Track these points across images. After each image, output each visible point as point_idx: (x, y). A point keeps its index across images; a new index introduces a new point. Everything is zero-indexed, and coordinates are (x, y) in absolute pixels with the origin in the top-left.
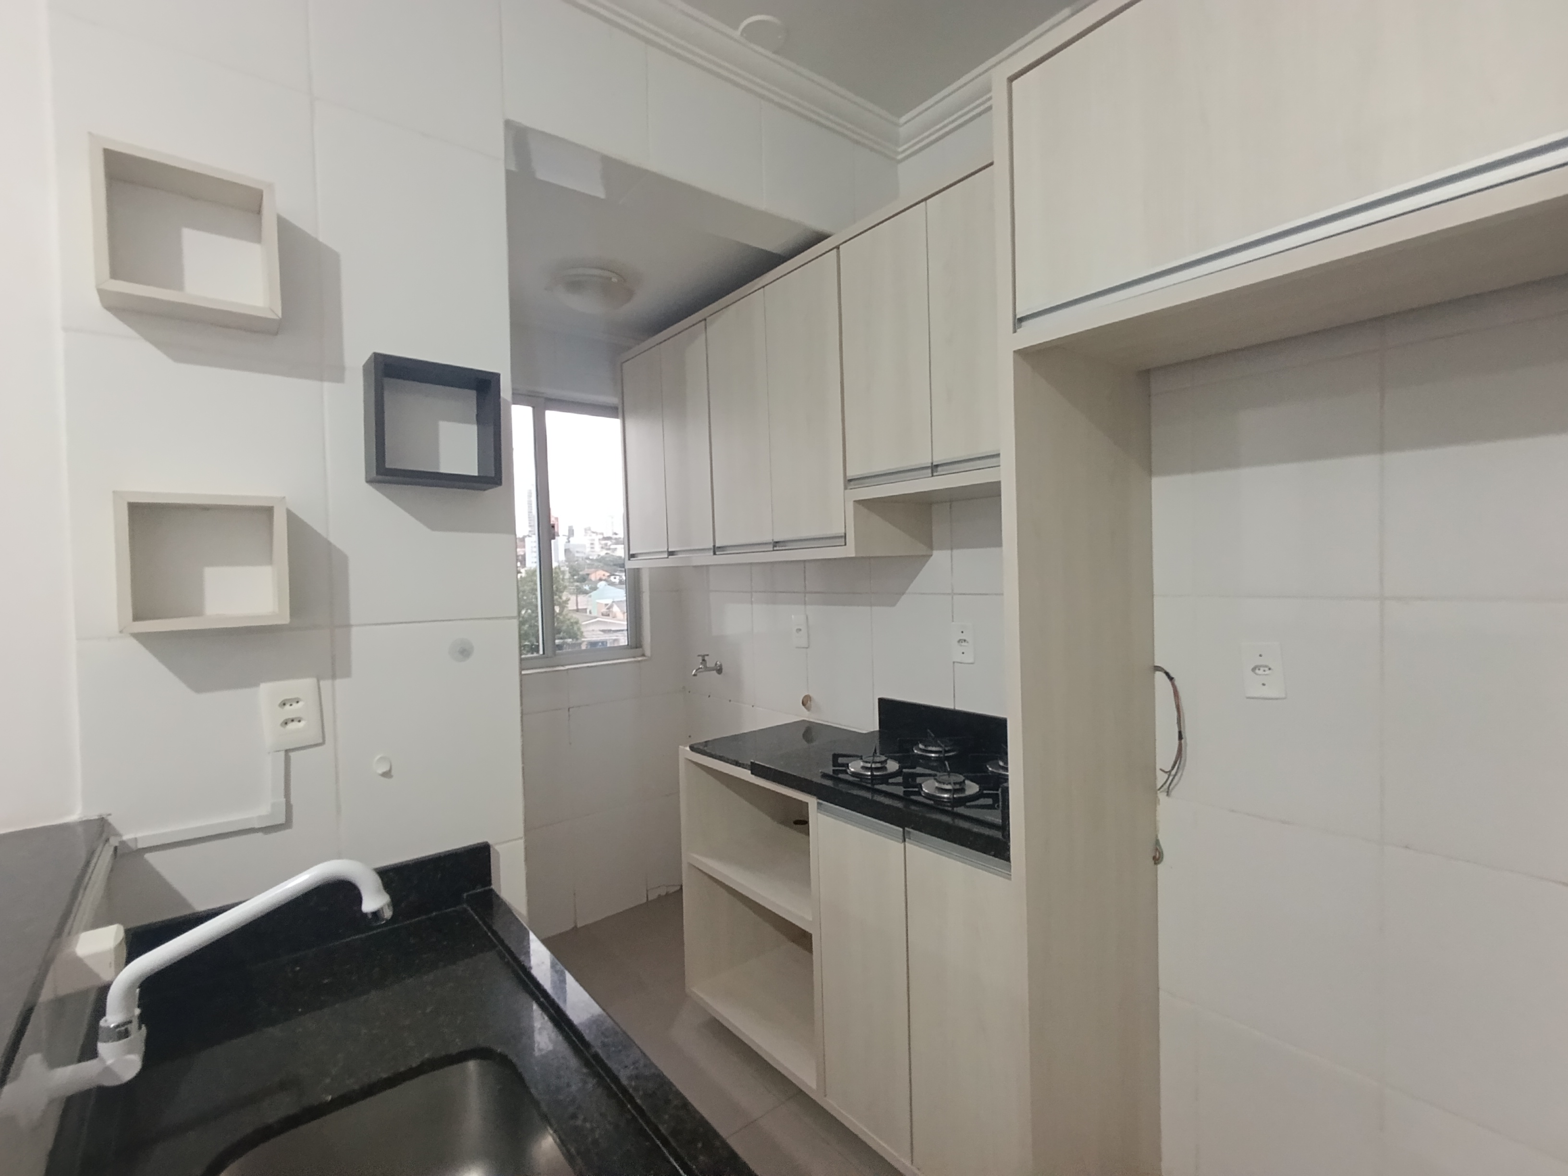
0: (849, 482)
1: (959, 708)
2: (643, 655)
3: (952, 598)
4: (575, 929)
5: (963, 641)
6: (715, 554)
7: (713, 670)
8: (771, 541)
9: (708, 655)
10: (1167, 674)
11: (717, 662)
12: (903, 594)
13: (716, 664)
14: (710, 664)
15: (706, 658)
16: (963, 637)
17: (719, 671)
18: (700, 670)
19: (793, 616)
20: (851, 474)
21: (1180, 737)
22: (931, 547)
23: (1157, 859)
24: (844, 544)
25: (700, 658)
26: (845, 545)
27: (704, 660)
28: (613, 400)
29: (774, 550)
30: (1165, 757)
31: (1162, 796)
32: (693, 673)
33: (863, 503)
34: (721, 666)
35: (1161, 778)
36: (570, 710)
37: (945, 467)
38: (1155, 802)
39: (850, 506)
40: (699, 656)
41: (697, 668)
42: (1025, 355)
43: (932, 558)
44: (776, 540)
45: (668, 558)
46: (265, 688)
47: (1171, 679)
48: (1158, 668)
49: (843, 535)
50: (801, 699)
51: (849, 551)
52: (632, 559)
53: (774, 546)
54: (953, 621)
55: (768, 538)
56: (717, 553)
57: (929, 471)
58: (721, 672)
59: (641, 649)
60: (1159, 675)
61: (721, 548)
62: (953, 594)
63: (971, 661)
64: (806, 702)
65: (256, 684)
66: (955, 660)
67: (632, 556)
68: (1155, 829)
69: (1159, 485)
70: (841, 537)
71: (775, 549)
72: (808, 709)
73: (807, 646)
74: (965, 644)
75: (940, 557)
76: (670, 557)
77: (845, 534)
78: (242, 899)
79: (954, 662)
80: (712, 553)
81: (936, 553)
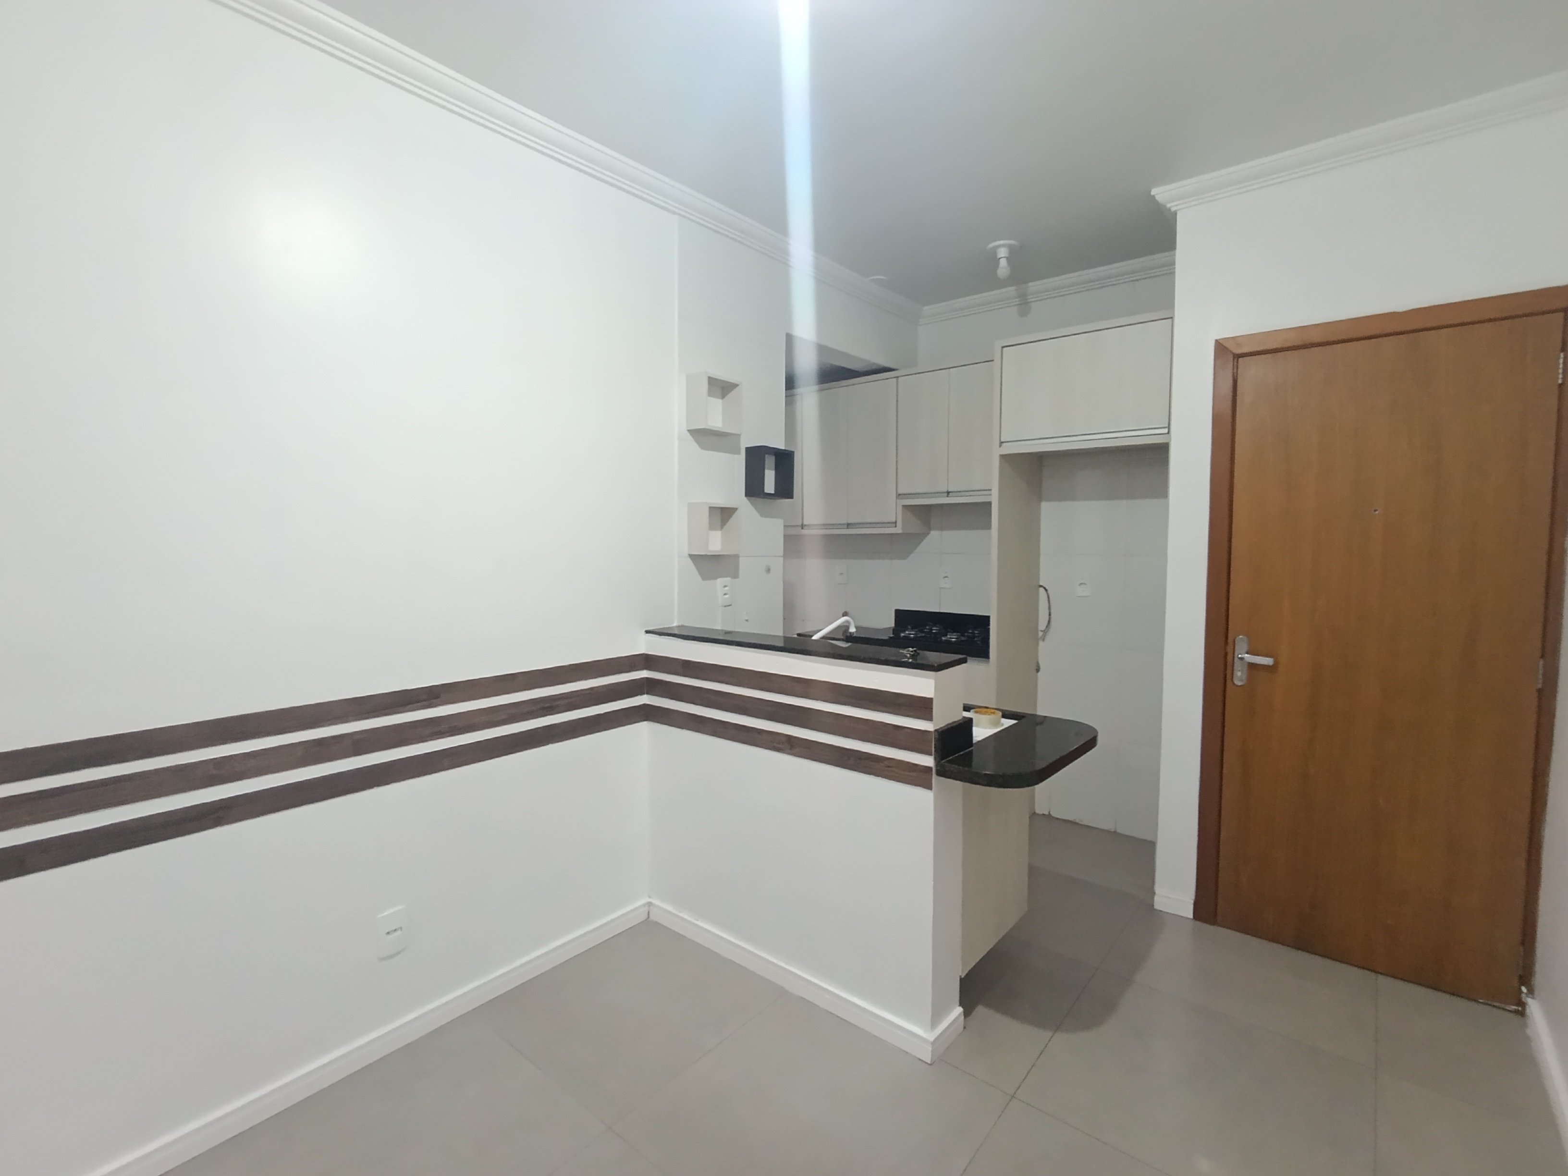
0: (899, 496)
3: (941, 555)
6: (802, 528)
10: (1045, 588)
12: (912, 553)
16: (946, 575)
20: (900, 492)
21: (1050, 615)
22: (930, 529)
23: (1038, 670)
24: (895, 527)
29: (847, 528)
30: (1042, 625)
31: (1041, 643)
33: (905, 507)
35: (1041, 634)
37: (954, 493)
38: (1038, 644)
39: (900, 509)
42: (1003, 457)
43: (930, 535)
44: (850, 522)
46: (719, 580)
47: (1046, 590)
48: (1041, 586)
51: (899, 530)
54: (942, 566)
55: (844, 521)
56: (804, 528)
57: (946, 494)
60: (1041, 589)
61: (808, 526)
62: (941, 553)
63: (950, 587)
65: (716, 578)
68: (1037, 656)
69: (1044, 505)
70: (892, 523)
73: (846, 584)
74: (947, 578)
75: (934, 534)
77: (896, 522)
78: (820, 628)
79: (941, 588)
80: (801, 528)
81: (932, 532)
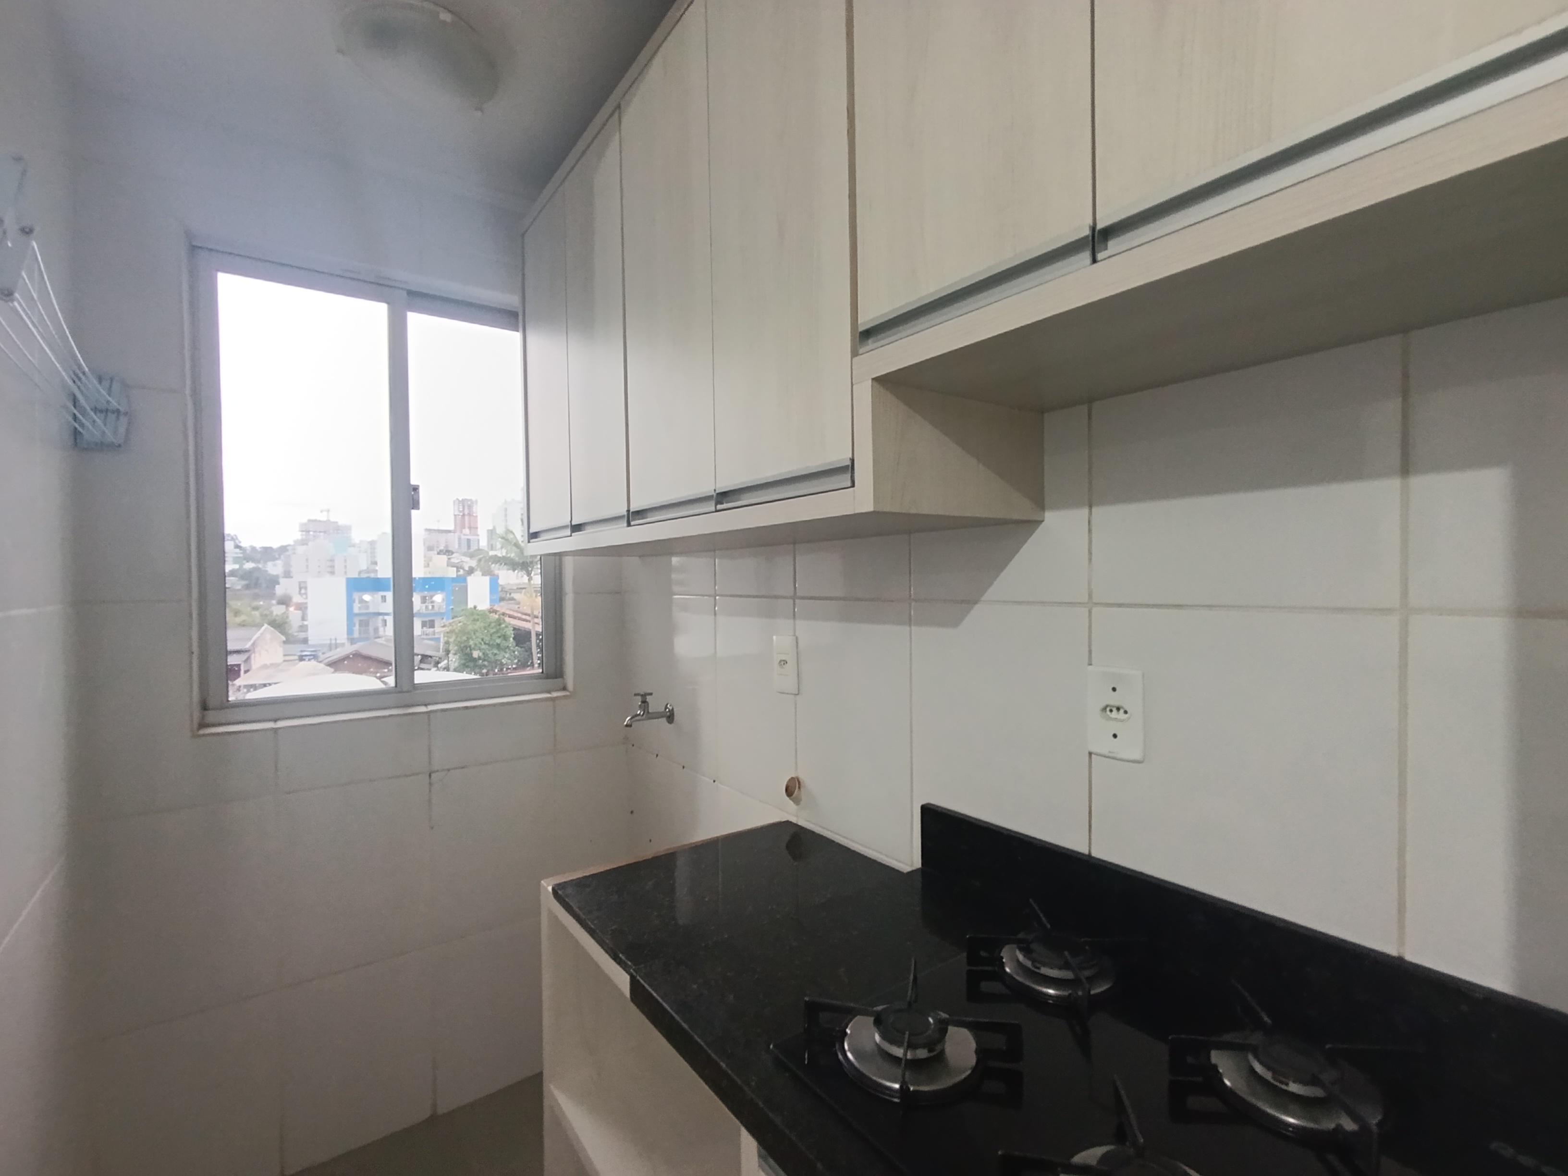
0: (864, 336)
1: (1101, 852)
2: (564, 689)
3: (1090, 612)
4: (434, 1119)
5: (1114, 710)
6: (629, 525)
7: (662, 717)
8: (713, 493)
9: (651, 694)
11: (667, 705)
12: (976, 602)
13: (666, 708)
14: (655, 705)
15: (648, 698)
16: (1114, 699)
17: (670, 717)
18: (637, 718)
19: (774, 637)
20: (867, 316)
22: (1041, 505)
24: (849, 484)
25: (639, 698)
26: (853, 486)
27: (644, 702)
28: (512, 300)
29: (717, 511)
32: (625, 723)
34: (672, 712)
36: (433, 775)
39: (865, 392)
40: (636, 695)
41: (634, 714)
43: (1043, 524)
44: (720, 490)
45: (571, 536)
49: (849, 463)
50: (785, 783)
51: (861, 500)
52: (531, 541)
53: (718, 502)
54: (1090, 664)
55: (708, 488)
56: (632, 523)
58: (673, 719)
59: (560, 680)
61: (640, 514)
62: (1091, 604)
63: (1136, 755)
64: (792, 789)
66: (1093, 750)
67: (534, 536)
70: (846, 468)
71: (719, 507)
72: (797, 801)
73: (797, 693)
74: (1119, 716)
75: (1062, 523)
76: (573, 534)
77: (853, 460)
79: (1092, 755)
80: (625, 525)
81: (1051, 518)
